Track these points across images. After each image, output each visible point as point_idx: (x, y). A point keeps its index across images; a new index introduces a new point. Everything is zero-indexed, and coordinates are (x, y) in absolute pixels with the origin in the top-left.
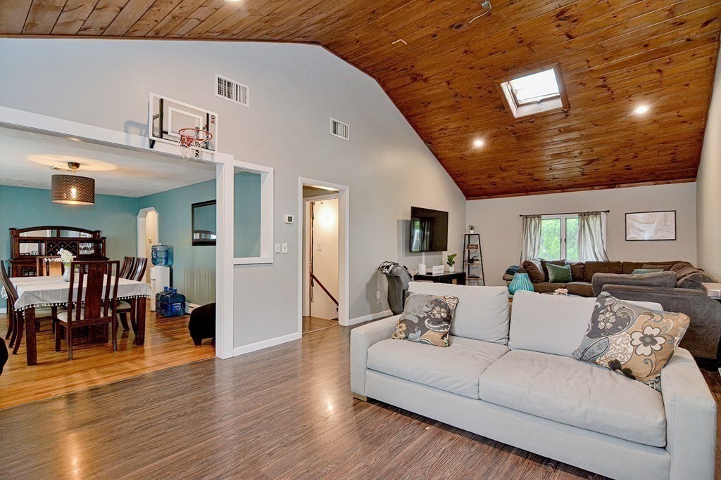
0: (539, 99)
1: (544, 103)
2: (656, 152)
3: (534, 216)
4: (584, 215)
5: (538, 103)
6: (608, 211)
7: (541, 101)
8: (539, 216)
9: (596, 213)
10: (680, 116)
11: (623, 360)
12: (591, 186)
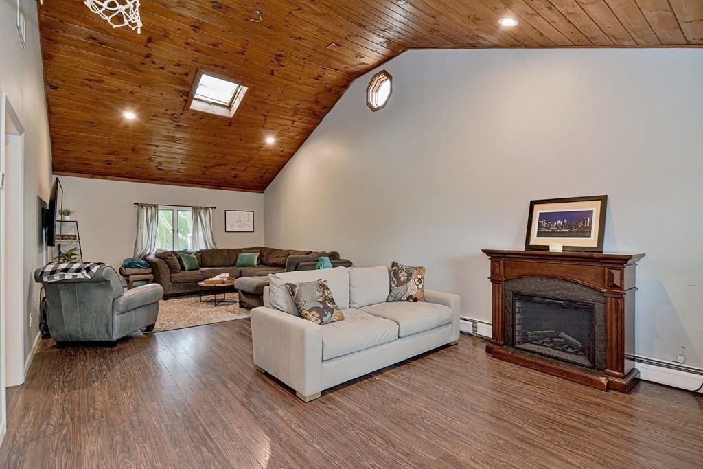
0: (211, 101)
1: (213, 106)
2: (257, 169)
3: (151, 206)
4: (196, 209)
5: (209, 103)
6: (215, 208)
7: (213, 103)
8: (156, 206)
9: (206, 208)
10: (282, 151)
11: (414, 294)
12: (203, 184)
